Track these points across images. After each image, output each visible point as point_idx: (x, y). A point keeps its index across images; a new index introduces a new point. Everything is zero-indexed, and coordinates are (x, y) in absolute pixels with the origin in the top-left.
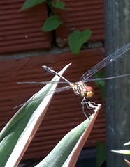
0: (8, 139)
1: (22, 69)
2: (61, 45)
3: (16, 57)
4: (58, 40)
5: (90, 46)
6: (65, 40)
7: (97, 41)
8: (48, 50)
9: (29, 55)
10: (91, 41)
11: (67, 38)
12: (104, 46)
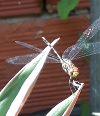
0: (3, 104)
1: (14, 32)
2: (51, 11)
3: (10, 21)
4: (48, 7)
5: (77, 12)
6: (54, 6)
7: (84, 8)
8: (38, 15)
9: (22, 20)
10: (78, 8)
11: (56, 4)
12: (89, 13)
